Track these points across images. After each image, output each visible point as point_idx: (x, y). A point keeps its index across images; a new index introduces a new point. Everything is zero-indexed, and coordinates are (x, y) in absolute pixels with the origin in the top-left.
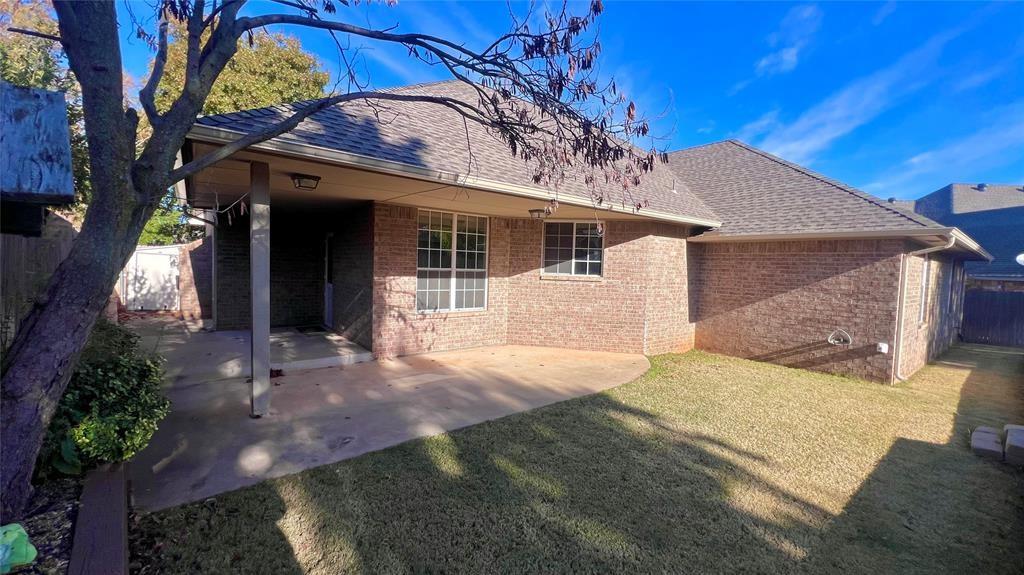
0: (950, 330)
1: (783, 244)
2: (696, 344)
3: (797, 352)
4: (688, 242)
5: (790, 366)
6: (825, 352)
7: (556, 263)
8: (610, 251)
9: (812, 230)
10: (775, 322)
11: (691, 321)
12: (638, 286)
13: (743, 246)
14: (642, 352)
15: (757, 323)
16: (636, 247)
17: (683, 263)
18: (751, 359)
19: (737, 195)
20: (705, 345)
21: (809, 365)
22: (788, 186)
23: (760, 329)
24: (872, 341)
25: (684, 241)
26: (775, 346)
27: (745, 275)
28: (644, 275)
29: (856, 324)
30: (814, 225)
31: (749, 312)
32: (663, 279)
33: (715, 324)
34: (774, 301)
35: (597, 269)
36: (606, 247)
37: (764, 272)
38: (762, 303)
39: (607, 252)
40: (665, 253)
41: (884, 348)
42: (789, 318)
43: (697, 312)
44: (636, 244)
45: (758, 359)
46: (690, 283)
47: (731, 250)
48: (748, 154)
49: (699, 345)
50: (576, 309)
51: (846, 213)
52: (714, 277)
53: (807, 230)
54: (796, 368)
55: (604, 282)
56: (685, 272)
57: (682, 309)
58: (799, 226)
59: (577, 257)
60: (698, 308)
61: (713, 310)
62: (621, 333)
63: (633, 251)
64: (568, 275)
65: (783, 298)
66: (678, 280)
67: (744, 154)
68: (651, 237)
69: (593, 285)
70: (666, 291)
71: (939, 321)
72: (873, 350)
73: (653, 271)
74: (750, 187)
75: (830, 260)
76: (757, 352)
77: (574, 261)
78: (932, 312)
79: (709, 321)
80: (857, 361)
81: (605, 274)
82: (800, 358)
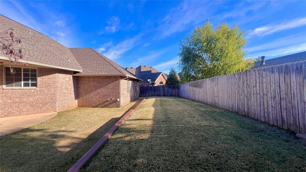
0: (137, 95)
1: (98, 77)
2: (78, 106)
3: (103, 104)
4: (73, 76)
5: (101, 107)
6: (108, 103)
7: (13, 83)
8: (40, 78)
9: (103, 74)
10: (98, 97)
11: (75, 99)
12: (53, 90)
13: (89, 77)
14: (56, 111)
15: (94, 98)
16: (51, 77)
17: (71, 82)
18: (92, 107)
19: (89, 63)
20: (80, 106)
21: (105, 106)
22: (101, 62)
23: (95, 99)
24: (116, 99)
25: (71, 76)
26: (98, 103)
27: (90, 85)
28: (55, 86)
29: (114, 95)
30: (104, 73)
31: (91, 95)
32: (63, 87)
33: (83, 99)
34: (97, 91)
35: (35, 85)
36: (38, 77)
37: (94, 84)
38: (94, 92)
39: (39, 79)
40: (64, 79)
41: (118, 100)
42: (100, 95)
43: (77, 96)
44: (52, 76)
45: (94, 107)
46: (74, 88)
47: (86, 78)
48: (94, 52)
49: (79, 106)
50: (25, 100)
51: (110, 70)
52: (82, 86)
53: (102, 74)
54: (103, 107)
55: (38, 89)
56: (72, 85)
57: (72, 96)
58: (101, 73)
59: (24, 81)
60: (78, 95)
61: (82, 95)
62: (47, 106)
63: (50, 78)
64: (20, 87)
65: (99, 91)
66: (69, 87)
67: (93, 52)
68: (57, 74)
69: (33, 91)
70: (65, 91)
71: (133, 93)
72: (116, 101)
73: (59, 85)
74: (92, 62)
75: (108, 81)
76: (94, 105)
77: (22, 82)
78: (131, 91)
79: (81, 99)
80: (114, 103)
81: (38, 86)
82: (104, 105)
